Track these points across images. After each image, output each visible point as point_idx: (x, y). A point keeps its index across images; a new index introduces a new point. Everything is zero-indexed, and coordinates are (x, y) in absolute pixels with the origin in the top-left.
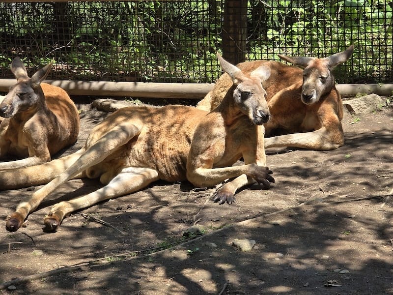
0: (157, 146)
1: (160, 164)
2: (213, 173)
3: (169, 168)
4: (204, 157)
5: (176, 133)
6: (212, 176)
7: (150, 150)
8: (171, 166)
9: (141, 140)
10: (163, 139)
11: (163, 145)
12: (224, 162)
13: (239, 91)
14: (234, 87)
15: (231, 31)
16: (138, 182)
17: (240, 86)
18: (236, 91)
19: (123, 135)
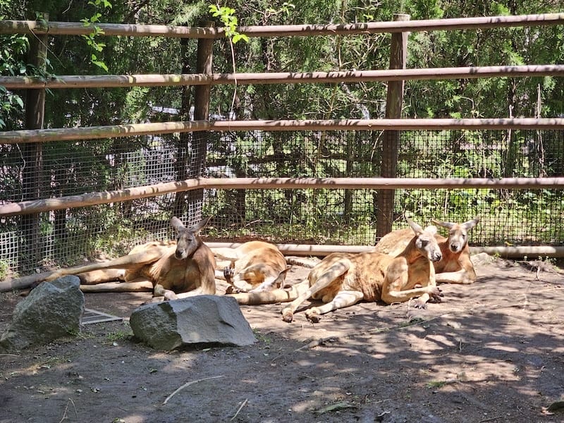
0: (362, 277)
1: (365, 289)
2: (402, 294)
3: (370, 291)
4: (395, 284)
5: (375, 269)
6: (401, 296)
7: (358, 279)
8: (371, 290)
9: (351, 273)
10: (366, 272)
11: (366, 277)
12: (407, 287)
13: (421, 240)
14: (416, 237)
15: (385, 210)
16: (352, 300)
17: (421, 237)
18: (418, 241)
19: (342, 268)
